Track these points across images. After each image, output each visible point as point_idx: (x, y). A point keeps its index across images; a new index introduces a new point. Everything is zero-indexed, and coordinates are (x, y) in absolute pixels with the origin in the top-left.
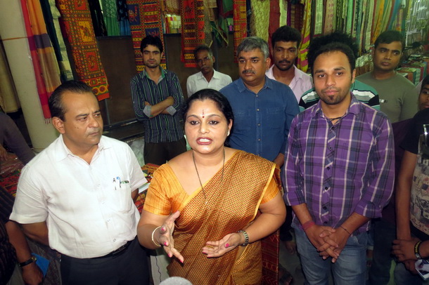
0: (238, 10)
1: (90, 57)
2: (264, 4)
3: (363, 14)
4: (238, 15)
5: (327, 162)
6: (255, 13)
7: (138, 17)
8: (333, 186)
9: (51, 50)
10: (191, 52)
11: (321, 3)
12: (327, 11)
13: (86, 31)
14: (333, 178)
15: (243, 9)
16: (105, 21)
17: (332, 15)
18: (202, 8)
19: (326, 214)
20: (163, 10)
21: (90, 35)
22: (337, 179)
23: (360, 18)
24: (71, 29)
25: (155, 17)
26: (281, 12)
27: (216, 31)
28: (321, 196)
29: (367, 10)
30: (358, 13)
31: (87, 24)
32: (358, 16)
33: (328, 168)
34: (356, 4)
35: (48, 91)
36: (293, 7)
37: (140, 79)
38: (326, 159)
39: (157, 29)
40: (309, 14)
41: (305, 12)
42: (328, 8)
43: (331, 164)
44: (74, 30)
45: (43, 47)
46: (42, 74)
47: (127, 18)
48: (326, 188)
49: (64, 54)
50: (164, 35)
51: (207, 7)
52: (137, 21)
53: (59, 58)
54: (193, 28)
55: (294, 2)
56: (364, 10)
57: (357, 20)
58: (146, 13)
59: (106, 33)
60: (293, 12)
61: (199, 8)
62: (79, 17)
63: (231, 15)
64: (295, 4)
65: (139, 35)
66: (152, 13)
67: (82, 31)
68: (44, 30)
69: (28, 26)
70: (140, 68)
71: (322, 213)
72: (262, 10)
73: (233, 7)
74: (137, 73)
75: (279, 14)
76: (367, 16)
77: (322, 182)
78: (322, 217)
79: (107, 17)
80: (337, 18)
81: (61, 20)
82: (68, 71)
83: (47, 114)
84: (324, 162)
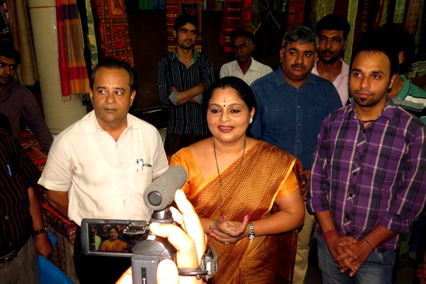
1: (118, 31)
5: (354, 167)
8: (358, 194)
9: (79, 21)
13: (117, 3)
14: (358, 185)
19: (348, 223)
21: (120, 8)
22: (363, 186)
28: (344, 203)
33: (355, 174)
35: (70, 66)
37: (169, 61)
38: (353, 164)
43: (358, 169)
46: (65, 46)
48: (351, 195)
49: (91, 26)
50: (203, 12)
53: (85, 31)
54: (238, 7)
65: (175, 11)
67: (112, 3)
68: (74, 1)
70: (171, 48)
71: (345, 222)
74: (166, 54)
77: (347, 188)
78: (345, 227)
82: (93, 46)
83: (66, 91)
84: (350, 167)
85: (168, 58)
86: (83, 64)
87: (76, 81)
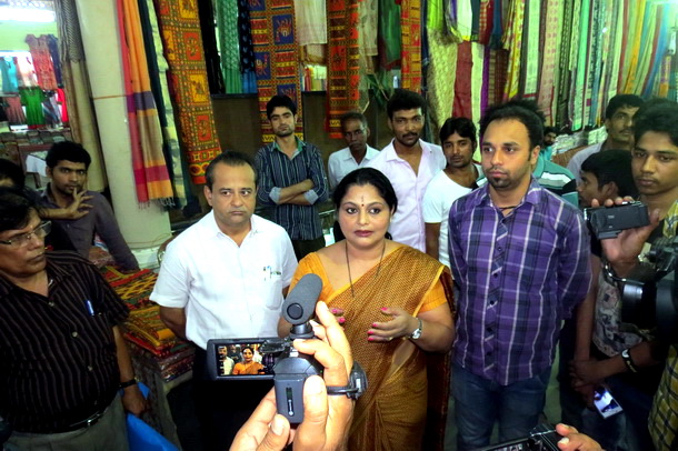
0: (408, 59)
1: (201, 121)
2: (448, 49)
3: (602, 64)
4: (408, 66)
5: (494, 267)
6: (435, 62)
7: (268, 69)
8: (500, 301)
9: (155, 111)
10: (338, 117)
11: (537, 48)
12: (545, 60)
13: (199, 87)
14: (501, 289)
15: (416, 57)
16: (224, 74)
17: (553, 66)
18: (357, 57)
19: (490, 338)
20: (303, 59)
21: (203, 93)
22: (506, 290)
23: (598, 69)
24: (180, 85)
25: (291, 70)
26: (473, 60)
27: (377, 88)
28: (484, 313)
29: (610, 58)
30: (594, 62)
31: (201, 78)
32: (595, 67)
33: (496, 275)
34: (591, 50)
35: (147, 165)
36: (493, 53)
37: (268, 152)
38: (493, 264)
39: (293, 86)
40: (517, 63)
41: (510, 62)
42: (546, 55)
43: (500, 269)
44: (184, 86)
45: (144, 109)
46: (140, 143)
47: (254, 69)
48: (492, 303)
49: (170, 118)
50: (302, 93)
51: (363, 55)
52: (267, 75)
53: (164, 123)
54: (343, 85)
55: (494, 46)
56: (605, 58)
57: (593, 73)
58: (279, 65)
59: (224, 89)
60: (492, 61)
61: (352, 57)
62: (192, 70)
63: (398, 65)
64: (495, 49)
65: (268, 93)
66: (287, 64)
67: (194, 88)
68: (148, 87)
69: (128, 80)
70: (267, 138)
71: (486, 337)
72: (445, 58)
73: (402, 54)
75: (471, 64)
76: (610, 66)
77: (486, 293)
79: (226, 68)
80: (561, 69)
81: (169, 73)
82: (174, 141)
83: (143, 196)
84: (490, 267)
85: (267, 149)
86: (162, 162)
87: (155, 183)
